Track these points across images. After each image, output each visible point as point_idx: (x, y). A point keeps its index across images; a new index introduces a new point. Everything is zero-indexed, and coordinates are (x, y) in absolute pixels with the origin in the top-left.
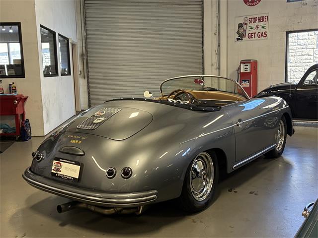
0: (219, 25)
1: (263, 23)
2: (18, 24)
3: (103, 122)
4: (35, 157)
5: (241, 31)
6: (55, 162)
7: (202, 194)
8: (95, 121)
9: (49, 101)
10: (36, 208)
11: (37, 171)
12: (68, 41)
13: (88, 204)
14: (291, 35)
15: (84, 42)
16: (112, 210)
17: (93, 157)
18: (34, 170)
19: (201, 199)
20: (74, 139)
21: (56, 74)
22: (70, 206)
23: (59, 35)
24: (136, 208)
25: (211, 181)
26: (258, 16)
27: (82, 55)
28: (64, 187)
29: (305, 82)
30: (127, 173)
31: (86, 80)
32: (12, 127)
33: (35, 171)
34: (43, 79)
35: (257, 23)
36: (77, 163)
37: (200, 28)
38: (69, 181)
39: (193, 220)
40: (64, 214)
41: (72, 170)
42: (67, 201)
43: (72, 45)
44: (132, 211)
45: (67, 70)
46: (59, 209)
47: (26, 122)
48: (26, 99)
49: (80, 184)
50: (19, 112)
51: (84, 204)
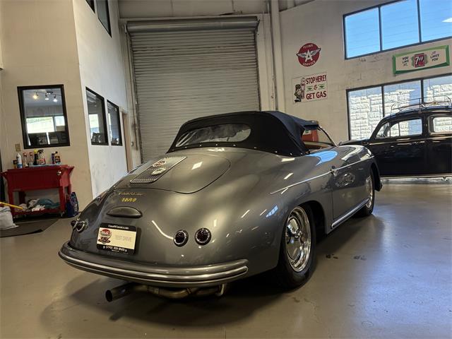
0: (276, 87)
1: (321, 83)
2: (61, 87)
3: (164, 173)
4: (75, 226)
5: (299, 92)
6: (101, 229)
7: (299, 262)
8: (154, 173)
9: (99, 172)
10: (80, 296)
11: (79, 245)
12: (118, 109)
13: (150, 285)
14: (350, 93)
15: (135, 111)
16: (183, 291)
17: (153, 222)
18: (74, 244)
19: (301, 269)
20: (126, 196)
21: (106, 143)
22: (124, 291)
23: (108, 101)
24: (218, 287)
25: (308, 243)
26: (316, 76)
27: (134, 125)
28: (115, 264)
29: (377, 136)
30: (203, 236)
31: (139, 151)
32: (55, 202)
33: (76, 246)
34: (91, 147)
35: (315, 83)
36: (132, 229)
37: (256, 92)
38: (121, 255)
39: (295, 298)
40: (116, 303)
41: (126, 238)
42: (120, 283)
43: (123, 114)
44: (211, 291)
45: (118, 140)
46: (109, 296)
47: (72, 195)
48: (71, 169)
49: (137, 257)
50: (63, 183)
51: (144, 286)
